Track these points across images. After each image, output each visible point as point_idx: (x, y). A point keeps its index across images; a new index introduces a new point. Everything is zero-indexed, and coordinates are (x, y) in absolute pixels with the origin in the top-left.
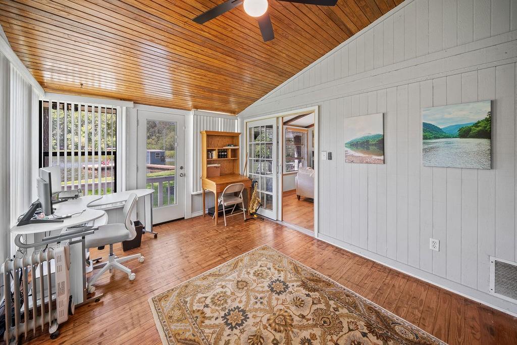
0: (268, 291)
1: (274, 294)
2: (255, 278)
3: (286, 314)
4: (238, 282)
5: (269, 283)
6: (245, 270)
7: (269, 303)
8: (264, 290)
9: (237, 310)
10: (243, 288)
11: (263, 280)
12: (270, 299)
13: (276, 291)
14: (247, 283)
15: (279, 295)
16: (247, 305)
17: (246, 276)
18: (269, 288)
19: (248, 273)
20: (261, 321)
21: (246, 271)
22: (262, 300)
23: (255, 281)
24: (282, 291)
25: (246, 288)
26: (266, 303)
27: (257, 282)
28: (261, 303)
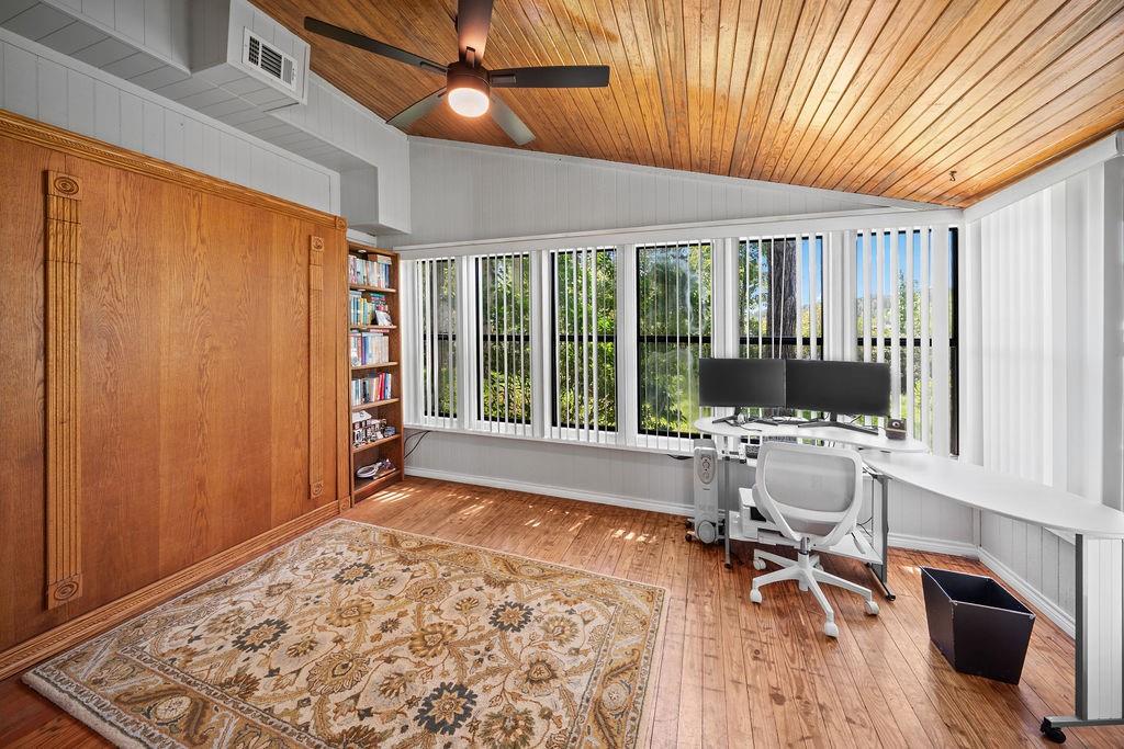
0: (471, 682)
1: (455, 682)
2: (520, 706)
3: (422, 653)
4: (554, 676)
5: (475, 709)
6: (565, 720)
7: (461, 658)
8: (481, 684)
9: (516, 625)
10: (531, 665)
11: (495, 710)
12: (462, 668)
13: (451, 692)
14: (532, 682)
15: (442, 684)
16: (503, 637)
17: (546, 702)
18: (471, 692)
19: (547, 715)
20: (468, 626)
21: (558, 721)
22: (478, 657)
23: (516, 697)
24: (435, 697)
25: (527, 668)
26: (467, 655)
27: (509, 696)
28: (477, 653)
